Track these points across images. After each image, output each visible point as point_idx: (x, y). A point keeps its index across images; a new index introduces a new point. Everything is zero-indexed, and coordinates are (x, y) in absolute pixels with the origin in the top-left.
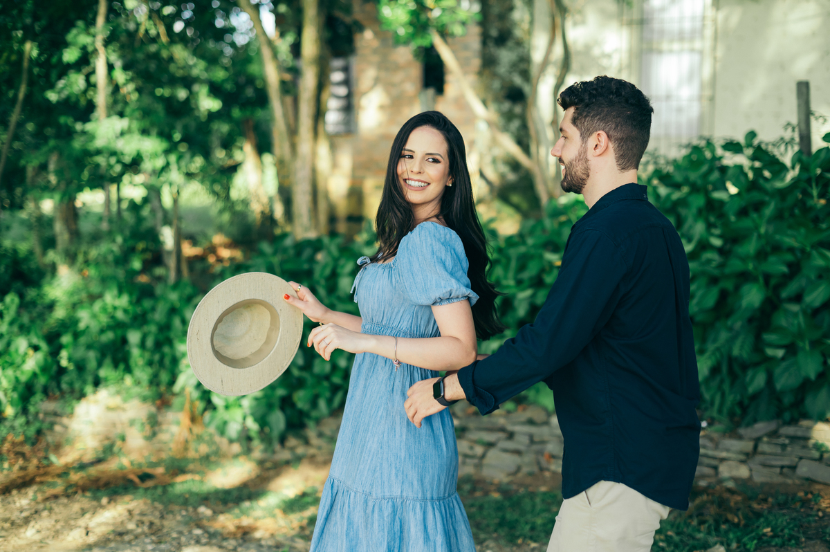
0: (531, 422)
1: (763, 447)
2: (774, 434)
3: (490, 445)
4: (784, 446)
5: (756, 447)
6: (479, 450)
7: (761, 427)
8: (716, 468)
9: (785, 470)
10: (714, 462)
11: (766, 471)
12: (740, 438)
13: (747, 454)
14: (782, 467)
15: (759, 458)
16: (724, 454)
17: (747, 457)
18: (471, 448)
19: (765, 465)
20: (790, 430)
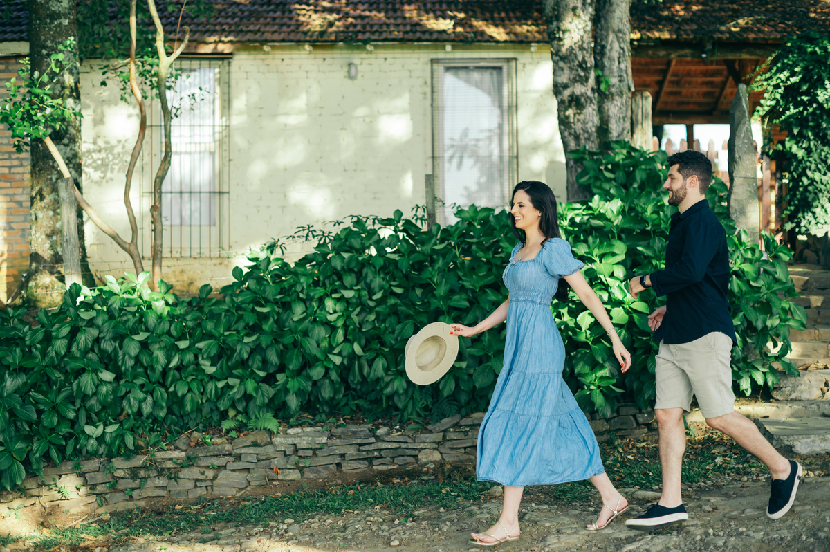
0: (255, 444)
1: (451, 436)
2: (456, 425)
3: (221, 467)
4: (466, 433)
5: (444, 437)
6: (210, 474)
7: (447, 422)
8: (415, 456)
9: (468, 450)
10: (414, 453)
11: (453, 452)
12: (431, 432)
13: (438, 443)
14: (465, 448)
15: (448, 444)
16: (422, 445)
17: (438, 445)
18: (203, 473)
19: (452, 449)
20: (468, 421)
